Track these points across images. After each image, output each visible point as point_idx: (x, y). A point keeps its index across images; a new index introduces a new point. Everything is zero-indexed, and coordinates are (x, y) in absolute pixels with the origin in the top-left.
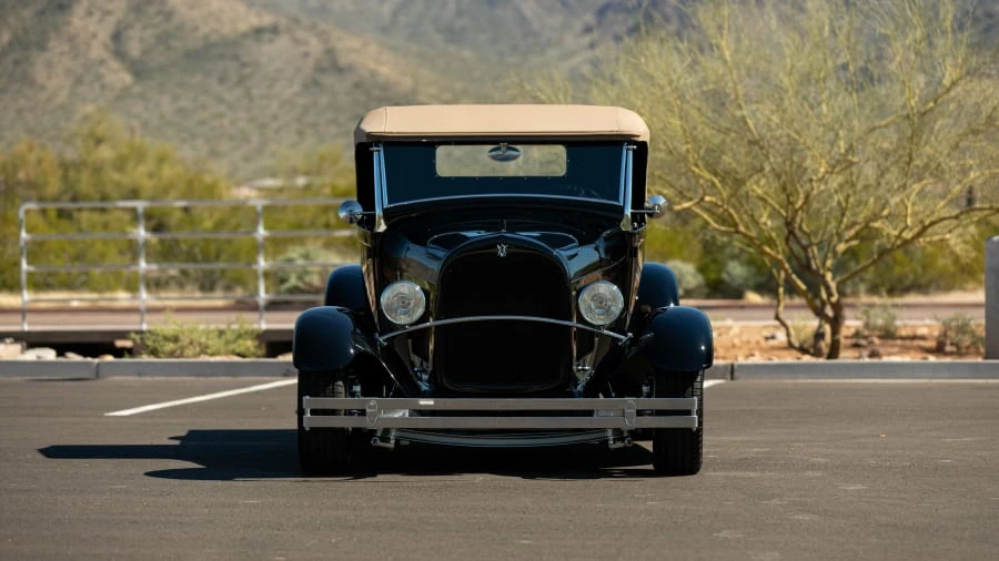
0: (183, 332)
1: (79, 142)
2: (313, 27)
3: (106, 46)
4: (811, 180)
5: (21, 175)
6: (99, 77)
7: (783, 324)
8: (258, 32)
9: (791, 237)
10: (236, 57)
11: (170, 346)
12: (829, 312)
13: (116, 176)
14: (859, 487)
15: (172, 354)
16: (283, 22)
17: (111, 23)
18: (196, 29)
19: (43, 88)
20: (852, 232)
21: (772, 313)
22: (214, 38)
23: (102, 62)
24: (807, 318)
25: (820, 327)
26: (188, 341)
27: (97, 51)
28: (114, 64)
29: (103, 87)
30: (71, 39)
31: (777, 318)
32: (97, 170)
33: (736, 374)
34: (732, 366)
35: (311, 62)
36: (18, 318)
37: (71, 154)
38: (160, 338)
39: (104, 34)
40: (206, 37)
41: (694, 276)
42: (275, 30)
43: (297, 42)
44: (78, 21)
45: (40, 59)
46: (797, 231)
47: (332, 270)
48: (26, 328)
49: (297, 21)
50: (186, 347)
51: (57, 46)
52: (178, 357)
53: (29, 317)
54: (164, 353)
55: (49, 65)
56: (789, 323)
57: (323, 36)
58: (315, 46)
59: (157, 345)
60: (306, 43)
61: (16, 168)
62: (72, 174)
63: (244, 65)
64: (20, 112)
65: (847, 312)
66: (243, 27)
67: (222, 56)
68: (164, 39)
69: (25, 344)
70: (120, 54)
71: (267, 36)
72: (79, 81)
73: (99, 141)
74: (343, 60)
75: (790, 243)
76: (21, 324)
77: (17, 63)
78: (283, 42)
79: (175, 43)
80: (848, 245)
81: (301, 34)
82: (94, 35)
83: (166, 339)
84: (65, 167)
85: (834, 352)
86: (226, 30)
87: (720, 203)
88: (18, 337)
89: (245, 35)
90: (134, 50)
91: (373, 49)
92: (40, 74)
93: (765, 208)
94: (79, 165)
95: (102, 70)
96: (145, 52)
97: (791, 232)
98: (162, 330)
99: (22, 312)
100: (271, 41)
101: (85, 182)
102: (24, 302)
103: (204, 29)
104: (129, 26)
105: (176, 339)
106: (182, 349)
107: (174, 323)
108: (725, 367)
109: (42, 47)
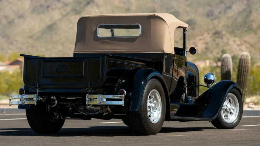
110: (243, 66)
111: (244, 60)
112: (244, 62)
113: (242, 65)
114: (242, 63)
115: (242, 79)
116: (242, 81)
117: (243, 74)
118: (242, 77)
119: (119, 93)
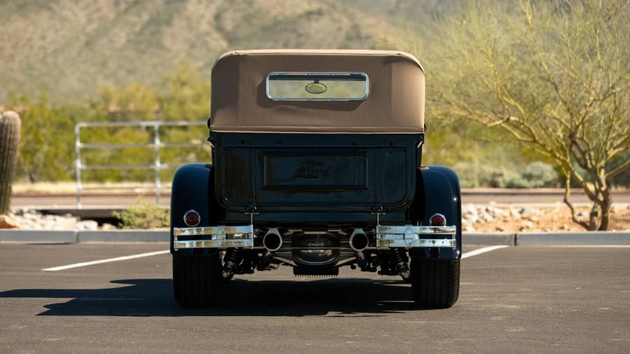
0: (149, 211)
1: (170, 84)
2: (344, 11)
3: (210, 23)
4: (586, 106)
5: (132, 107)
6: (205, 44)
7: (569, 205)
8: (309, 14)
9: (574, 146)
10: (294, 31)
11: (139, 221)
12: (601, 198)
13: (194, 107)
14: (522, 329)
15: (140, 226)
16: (325, 8)
17: (213, 9)
18: (268, 12)
19: (169, 50)
20: (619, 142)
21: (562, 198)
22: (280, 18)
23: (208, 34)
24: (586, 202)
25: (594, 207)
26: (152, 216)
27: (204, 27)
28: (216, 35)
29: (209, 50)
30: (188, 19)
31: (565, 201)
32: (182, 103)
33: (518, 241)
34: (516, 235)
35: (343, 34)
36: (74, 200)
37: (164, 93)
38: (133, 215)
39: (209, 15)
40: (275, 17)
41: (552, 173)
42: (320, 13)
43: (334, 21)
44: (192, 8)
45: (167, 31)
46: (579, 142)
48: (80, 207)
49: (334, 7)
50: (151, 221)
51: (178, 23)
52: (145, 228)
53: (82, 200)
54: (135, 225)
55: (173, 35)
56: (574, 205)
57: (351, 17)
58: (346, 23)
59: (130, 220)
60: (340, 21)
61: (128, 101)
62: (165, 105)
63: (300, 36)
64: (155, 66)
65: (613, 198)
66: (299, 11)
67: (285, 30)
68: (248, 19)
69: (79, 218)
70: (219, 29)
71: (314, 17)
72: (193, 46)
73: (183, 84)
74: (364, 32)
75: (573, 149)
76: (76, 204)
77: (153, 34)
78: (325, 22)
79: (255, 22)
80: (616, 151)
81: (337, 15)
82: (202, 16)
83: (137, 215)
84: (160, 101)
85: (604, 227)
86: (289, 13)
87: (521, 121)
88: (75, 213)
89: (300, 16)
90: (229, 25)
91: (383, 24)
92: (167, 42)
93: (560, 126)
94: (171, 100)
95: (208, 39)
96: (237, 27)
97: (574, 143)
98: (134, 210)
99: (77, 196)
100: (317, 20)
101: (174, 110)
102: (79, 190)
103: (274, 13)
104: (226, 10)
105: (144, 216)
106: (149, 222)
107: (144, 204)
108: (511, 236)
109: (169, 23)
110: (8, 138)
111: (9, 127)
112: (9, 131)
113: (6, 138)
114: (7, 133)
115: (5, 165)
116: (4, 168)
117: (8, 154)
118: (5, 160)
119: (431, 222)
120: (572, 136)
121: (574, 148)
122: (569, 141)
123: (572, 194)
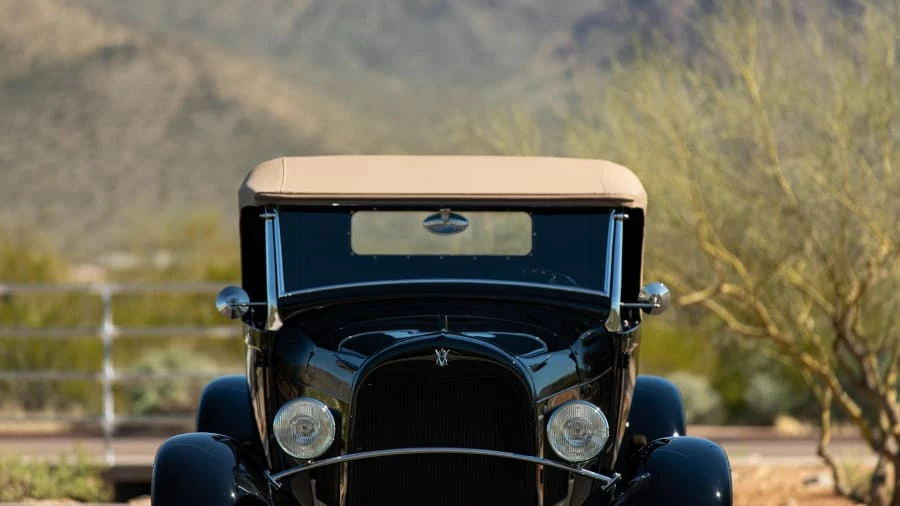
2: (183, 46)
4: (869, 264)
7: (828, 462)
9: (841, 343)
10: (75, 87)
12: (892, 446)
16: (141, 40)
21: (813, 448)
22: (45, 62)
24: (862, 455)
25: (879, 466)
26: (6, 479)
31: (820, 453)
35: (178, 95)
41: (707, 395)
43: (159, 68)
46: (850, 337)
47: (205, 385)
49: (160, 38)
56: (837, 460)
57: (197, 59)
58: (184, 73)
60: (172, 69)
63: (87, 98)
66: (86, 47)
71: (119, 59)
75: (840, 351)
78: (140, 68)
81: (165, 57)
86: (63, 51)
87: (743, 295)
89: (88, 59)
91: (265, 77)
93: (805, 303)
97: (841, 337)
100: (122, 67)
120: (838, 324)
121: (842, 349)
122: (833, 336)
123: (833, 440)
